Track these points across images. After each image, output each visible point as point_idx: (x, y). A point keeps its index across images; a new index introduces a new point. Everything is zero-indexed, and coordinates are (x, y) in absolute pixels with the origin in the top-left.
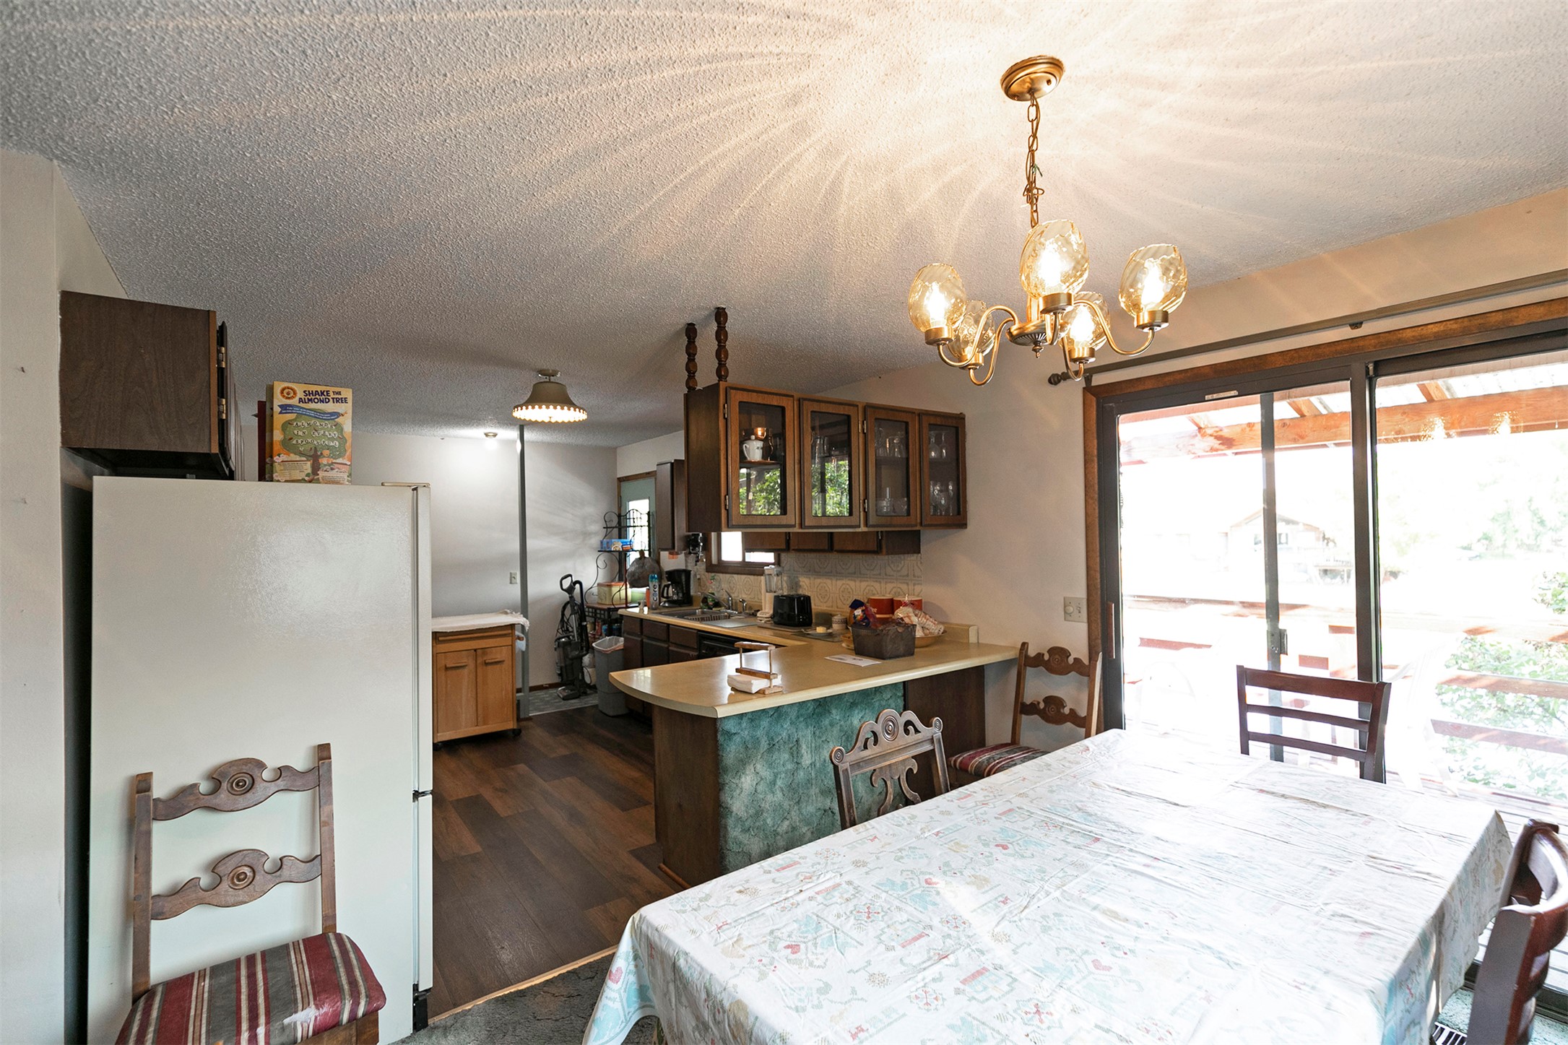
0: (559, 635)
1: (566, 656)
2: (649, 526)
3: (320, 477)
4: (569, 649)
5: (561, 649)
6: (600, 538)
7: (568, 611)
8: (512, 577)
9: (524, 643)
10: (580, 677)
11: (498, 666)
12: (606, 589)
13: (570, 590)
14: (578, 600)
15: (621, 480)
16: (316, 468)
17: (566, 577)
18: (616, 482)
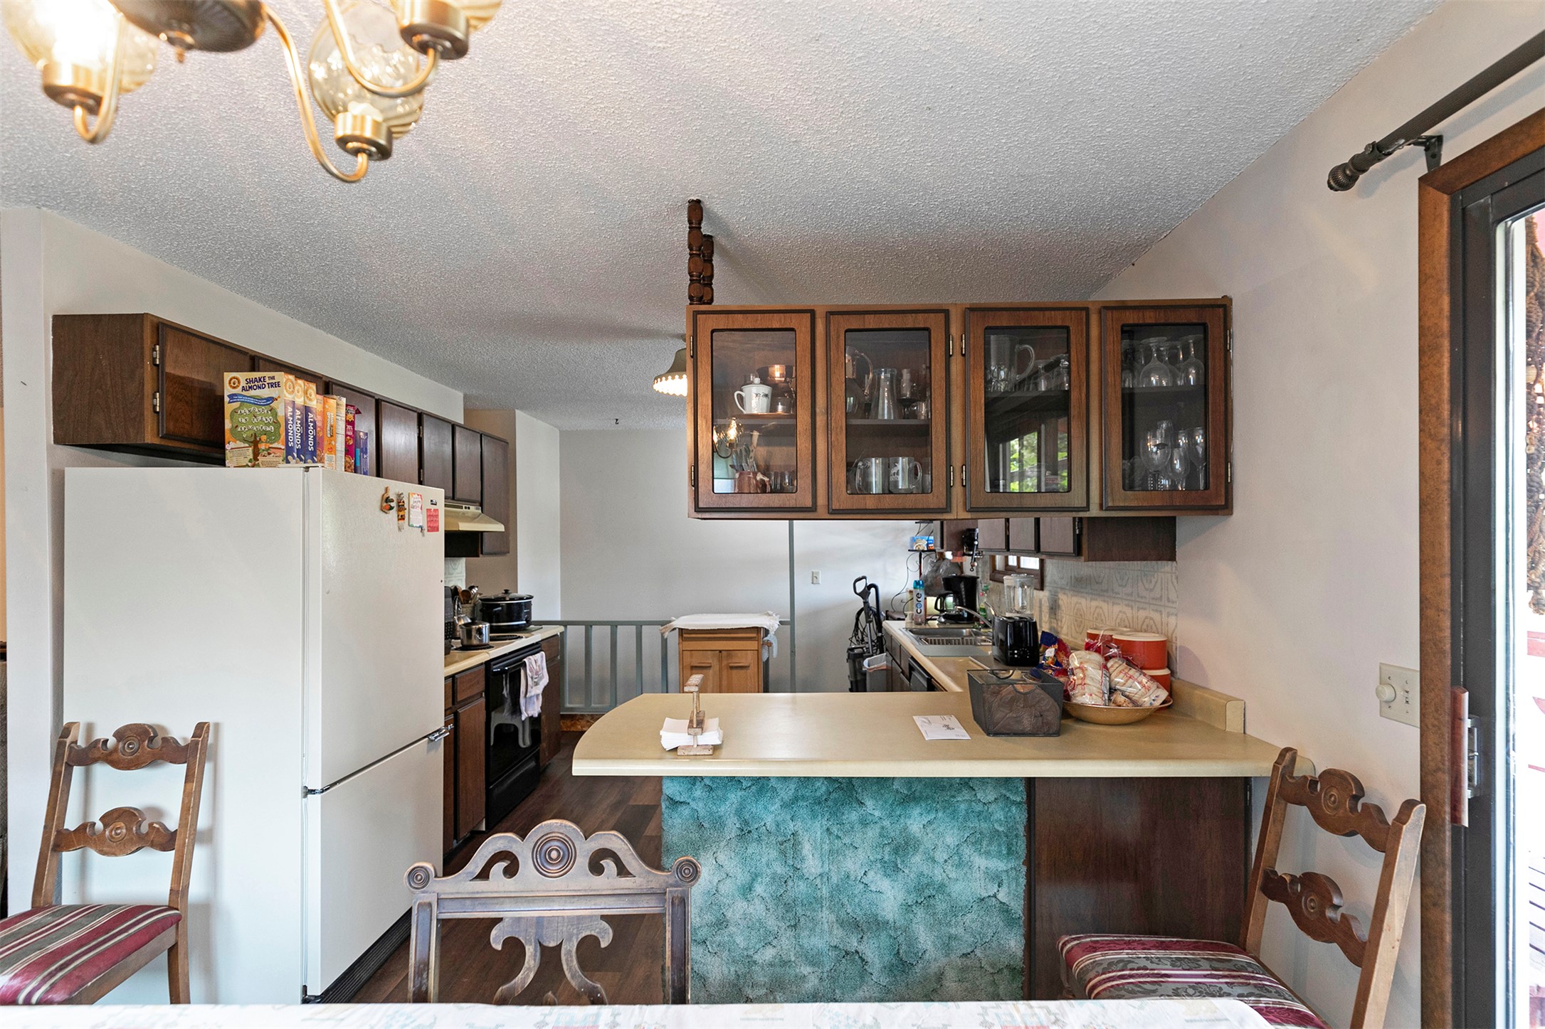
0: (852, 646)
3: (260, 462)
7: (863, 619)
11: (742, 672)
13: (864, 594)
14: (873, 608)
16: (256, 454)
17: (860, 579)
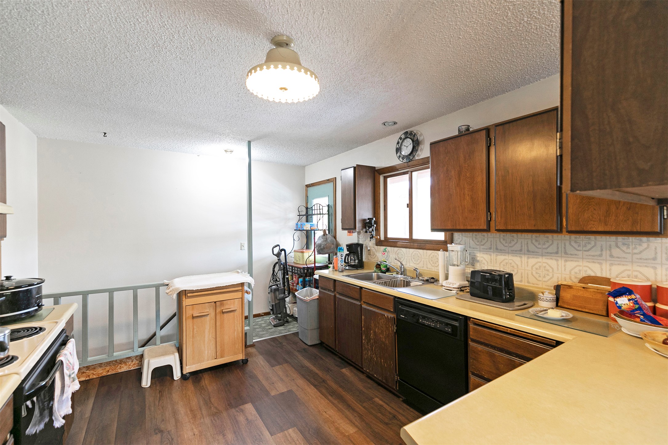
0: (271, 284)
1: (276, 297)
2: (329, 214)
4: (277, 293)
5: (273, 293)
6: (295, 221)
7: (277, 269)
8: (242, 246)
9: (251, 295)
10: (284, 312)
11: (232, 314)
12: (300, 254)
13: (278, 255)
14: (283, 261)
15: (308, 186)
17: (276, 246)
18: (305, 187)
